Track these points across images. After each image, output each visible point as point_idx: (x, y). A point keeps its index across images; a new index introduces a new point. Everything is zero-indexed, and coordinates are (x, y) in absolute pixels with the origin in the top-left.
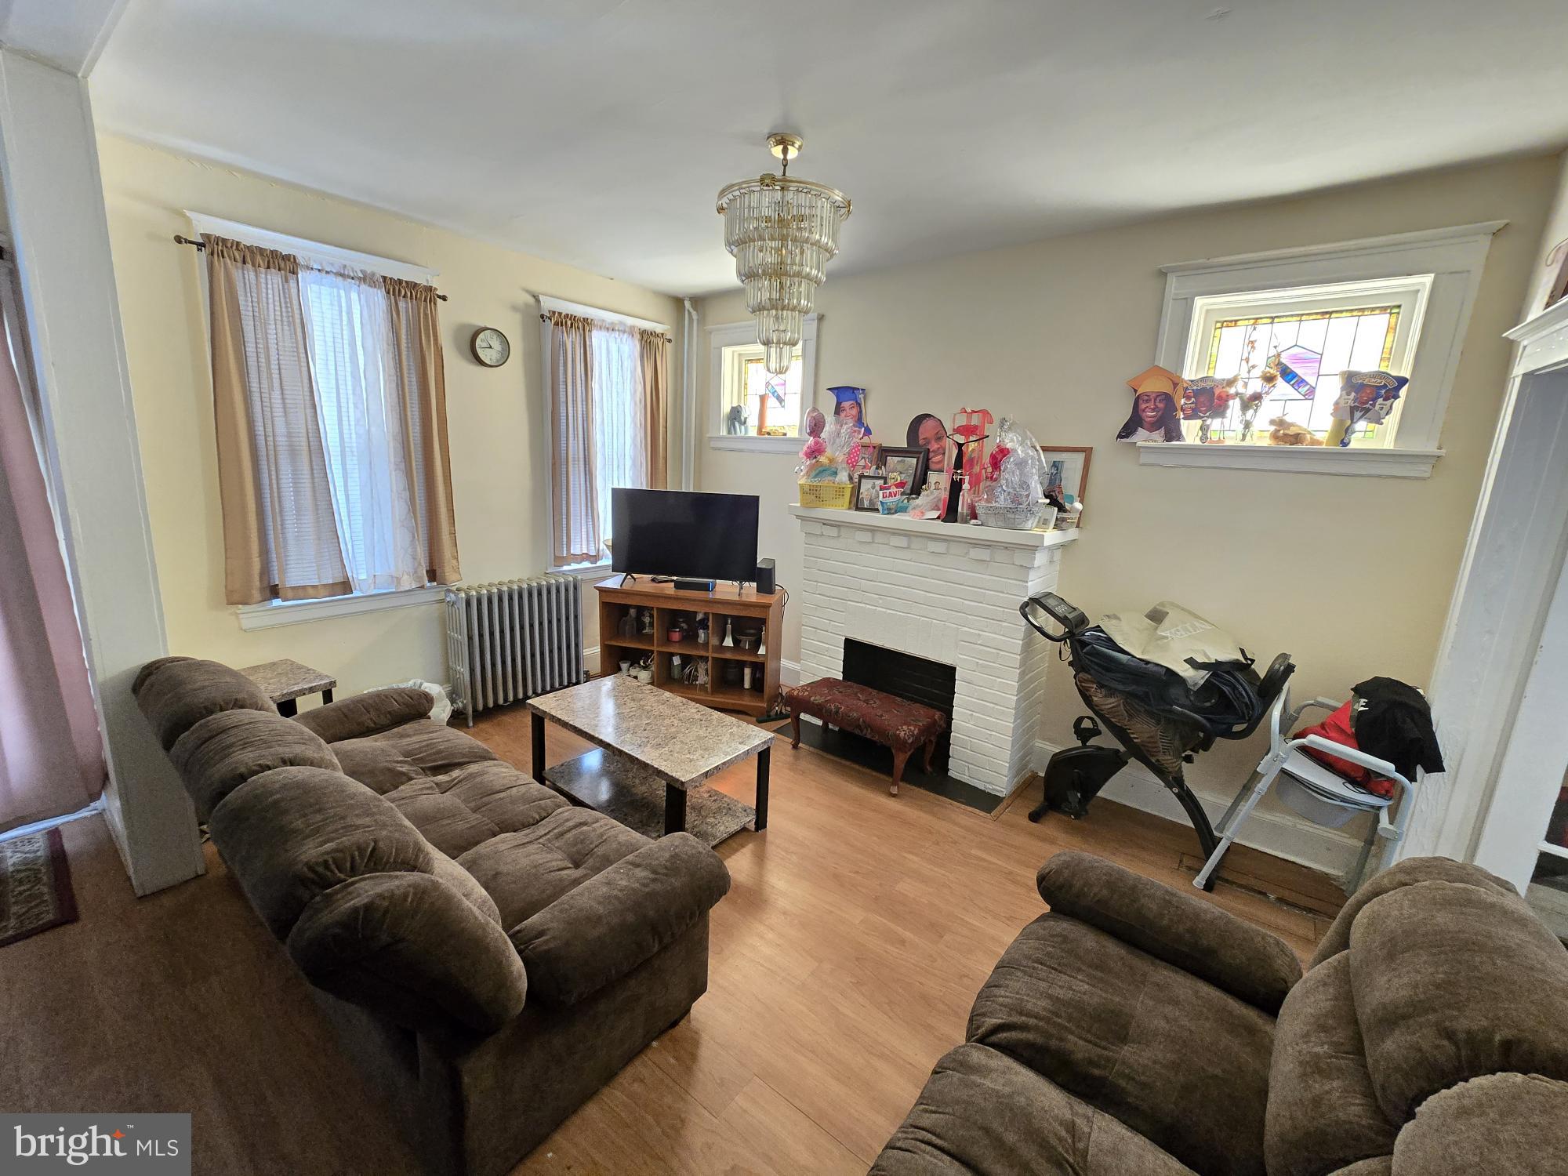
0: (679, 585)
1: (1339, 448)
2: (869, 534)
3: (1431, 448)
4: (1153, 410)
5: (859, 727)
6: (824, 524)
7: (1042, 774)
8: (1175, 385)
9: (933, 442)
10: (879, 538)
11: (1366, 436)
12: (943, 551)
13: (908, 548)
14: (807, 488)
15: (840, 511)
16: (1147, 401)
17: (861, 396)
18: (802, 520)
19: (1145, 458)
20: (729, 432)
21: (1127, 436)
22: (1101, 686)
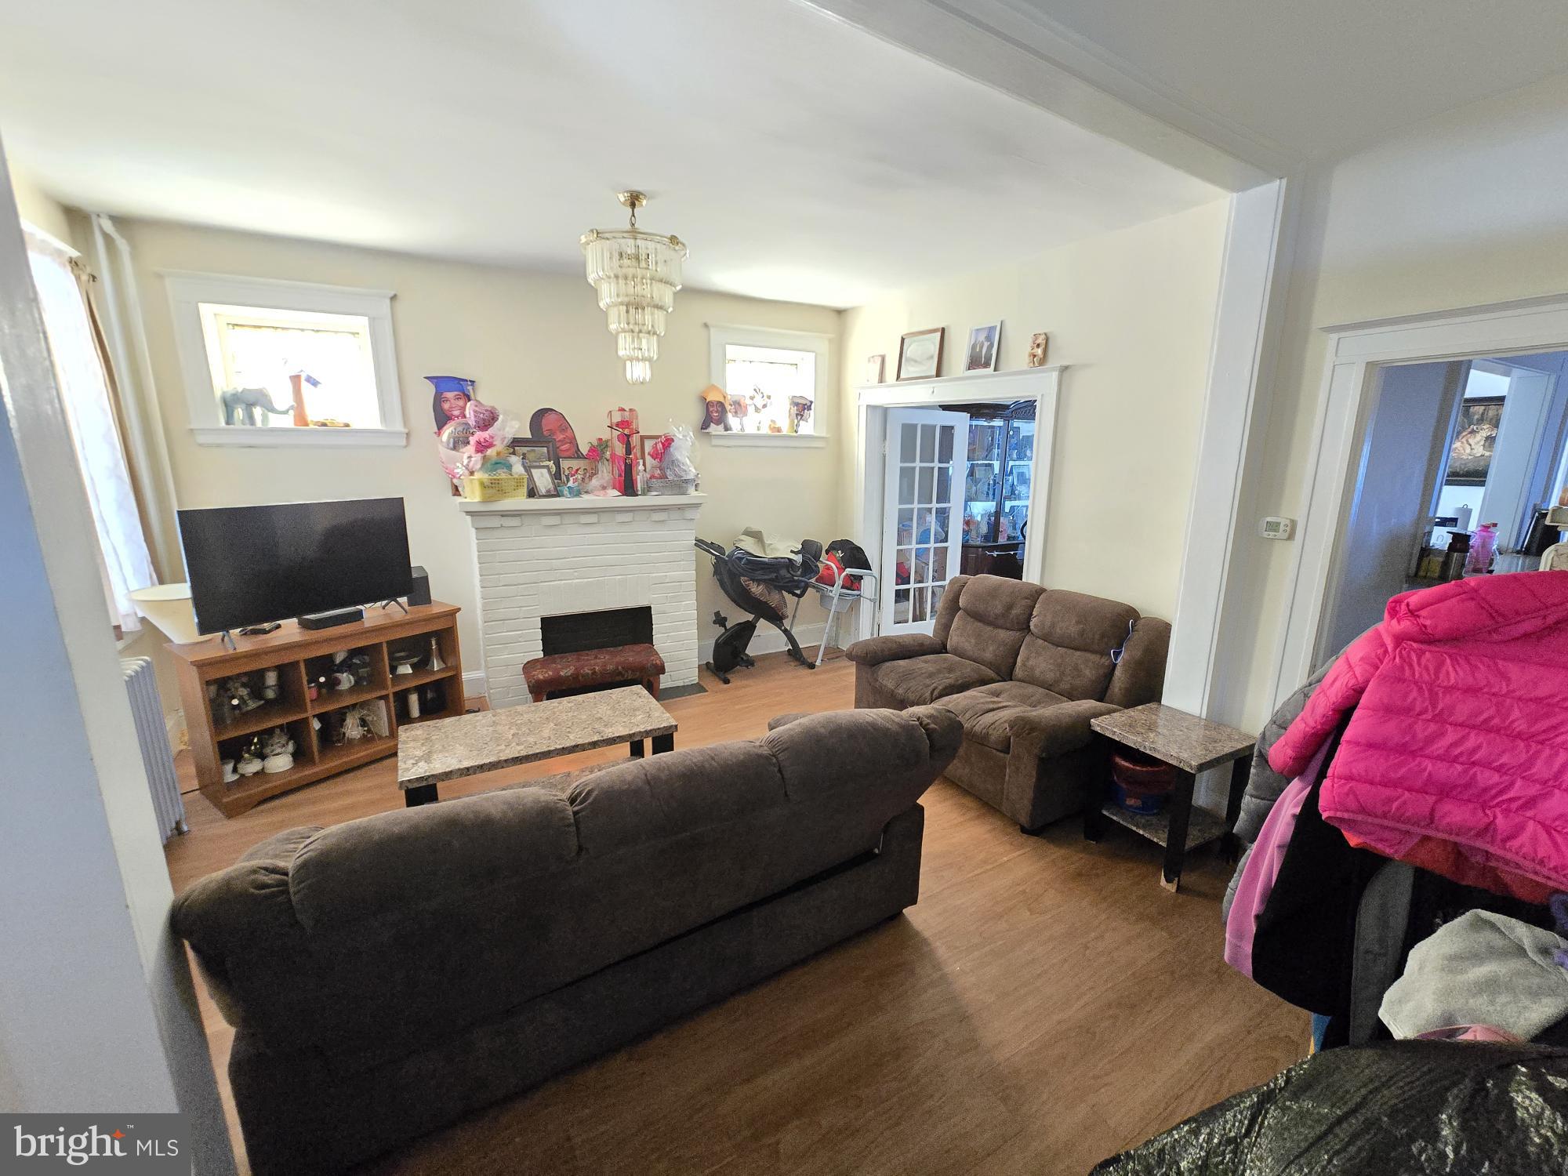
0: (306, 625)
1: (795, 434)
2: (558, 517)
3: (824, 435)
4: (717, 412)
5: (620, 673)
6: (502, 516)
7: (712, 661)
8: (725, 397)
9: (558, 432)
10: (567, 519)
11: (806, 428)
12: (630, 519)
13: (599, 522)
14: (487, 483)
15: (519, 501)
16: (713, 406)
17: (470, 388)
18: (472, 516)
19: (715, 442)
20: (228, 423)
21: (706, 429)
22: (753, 580)
